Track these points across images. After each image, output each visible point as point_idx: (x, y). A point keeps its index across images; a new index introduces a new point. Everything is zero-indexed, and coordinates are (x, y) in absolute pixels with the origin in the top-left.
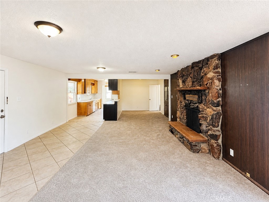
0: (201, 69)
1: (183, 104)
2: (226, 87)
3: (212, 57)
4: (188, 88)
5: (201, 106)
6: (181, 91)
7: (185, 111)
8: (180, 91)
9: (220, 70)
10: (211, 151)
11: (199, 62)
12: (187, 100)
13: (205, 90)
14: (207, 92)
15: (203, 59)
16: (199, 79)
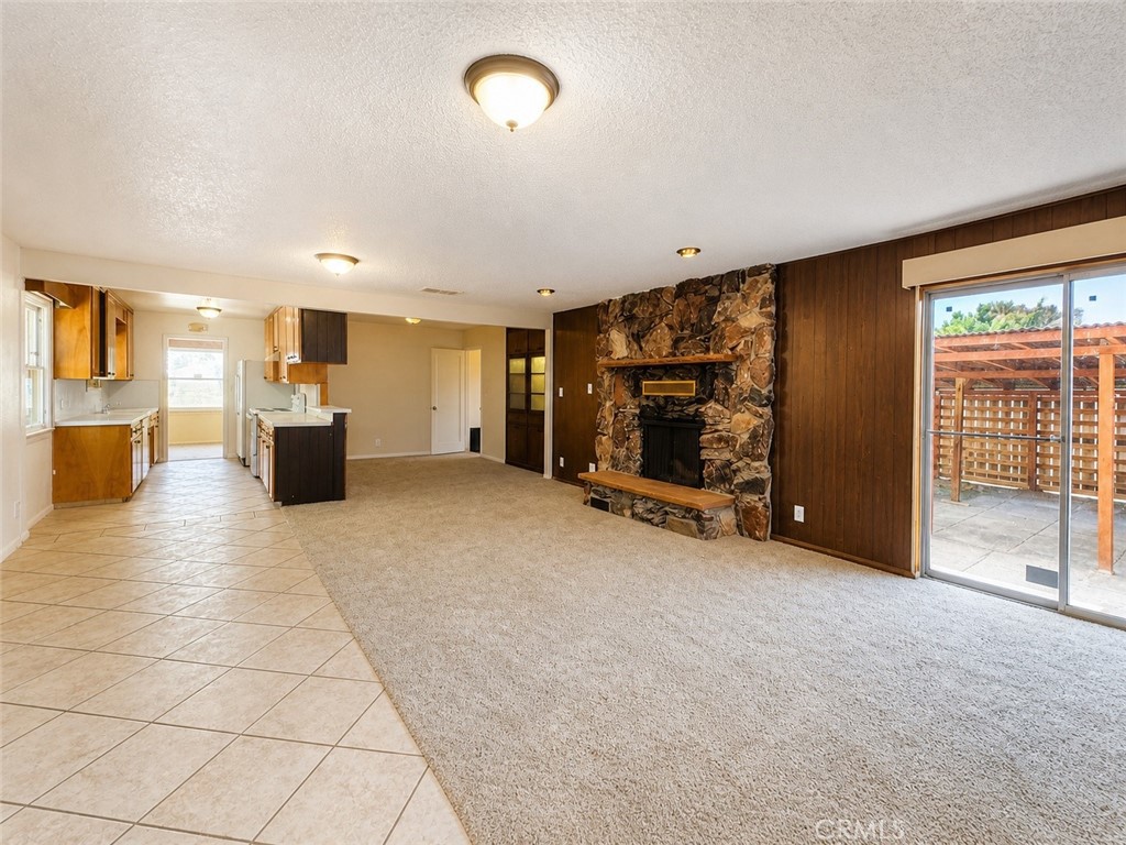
0: (714, 301)
1: (632, 409)
2: (787, 355)
3: (757, 271)
4: (656, 360)
5: (711, 409)
6: (619, 370)
7: (638, 433)
8: (613, 369)
9: (772, 309)
10: (747, 526)
11: (708, 281)
12: (647, 397)
13: (726, 364)
14: (734, 367)
15: (722, 276)
16: (705, 331)
